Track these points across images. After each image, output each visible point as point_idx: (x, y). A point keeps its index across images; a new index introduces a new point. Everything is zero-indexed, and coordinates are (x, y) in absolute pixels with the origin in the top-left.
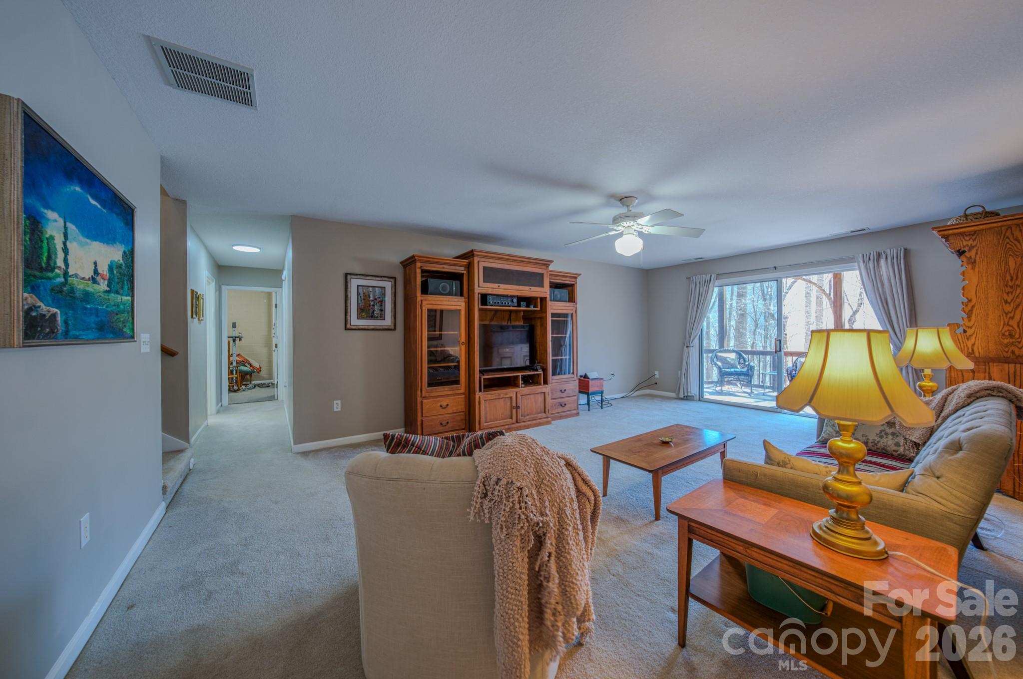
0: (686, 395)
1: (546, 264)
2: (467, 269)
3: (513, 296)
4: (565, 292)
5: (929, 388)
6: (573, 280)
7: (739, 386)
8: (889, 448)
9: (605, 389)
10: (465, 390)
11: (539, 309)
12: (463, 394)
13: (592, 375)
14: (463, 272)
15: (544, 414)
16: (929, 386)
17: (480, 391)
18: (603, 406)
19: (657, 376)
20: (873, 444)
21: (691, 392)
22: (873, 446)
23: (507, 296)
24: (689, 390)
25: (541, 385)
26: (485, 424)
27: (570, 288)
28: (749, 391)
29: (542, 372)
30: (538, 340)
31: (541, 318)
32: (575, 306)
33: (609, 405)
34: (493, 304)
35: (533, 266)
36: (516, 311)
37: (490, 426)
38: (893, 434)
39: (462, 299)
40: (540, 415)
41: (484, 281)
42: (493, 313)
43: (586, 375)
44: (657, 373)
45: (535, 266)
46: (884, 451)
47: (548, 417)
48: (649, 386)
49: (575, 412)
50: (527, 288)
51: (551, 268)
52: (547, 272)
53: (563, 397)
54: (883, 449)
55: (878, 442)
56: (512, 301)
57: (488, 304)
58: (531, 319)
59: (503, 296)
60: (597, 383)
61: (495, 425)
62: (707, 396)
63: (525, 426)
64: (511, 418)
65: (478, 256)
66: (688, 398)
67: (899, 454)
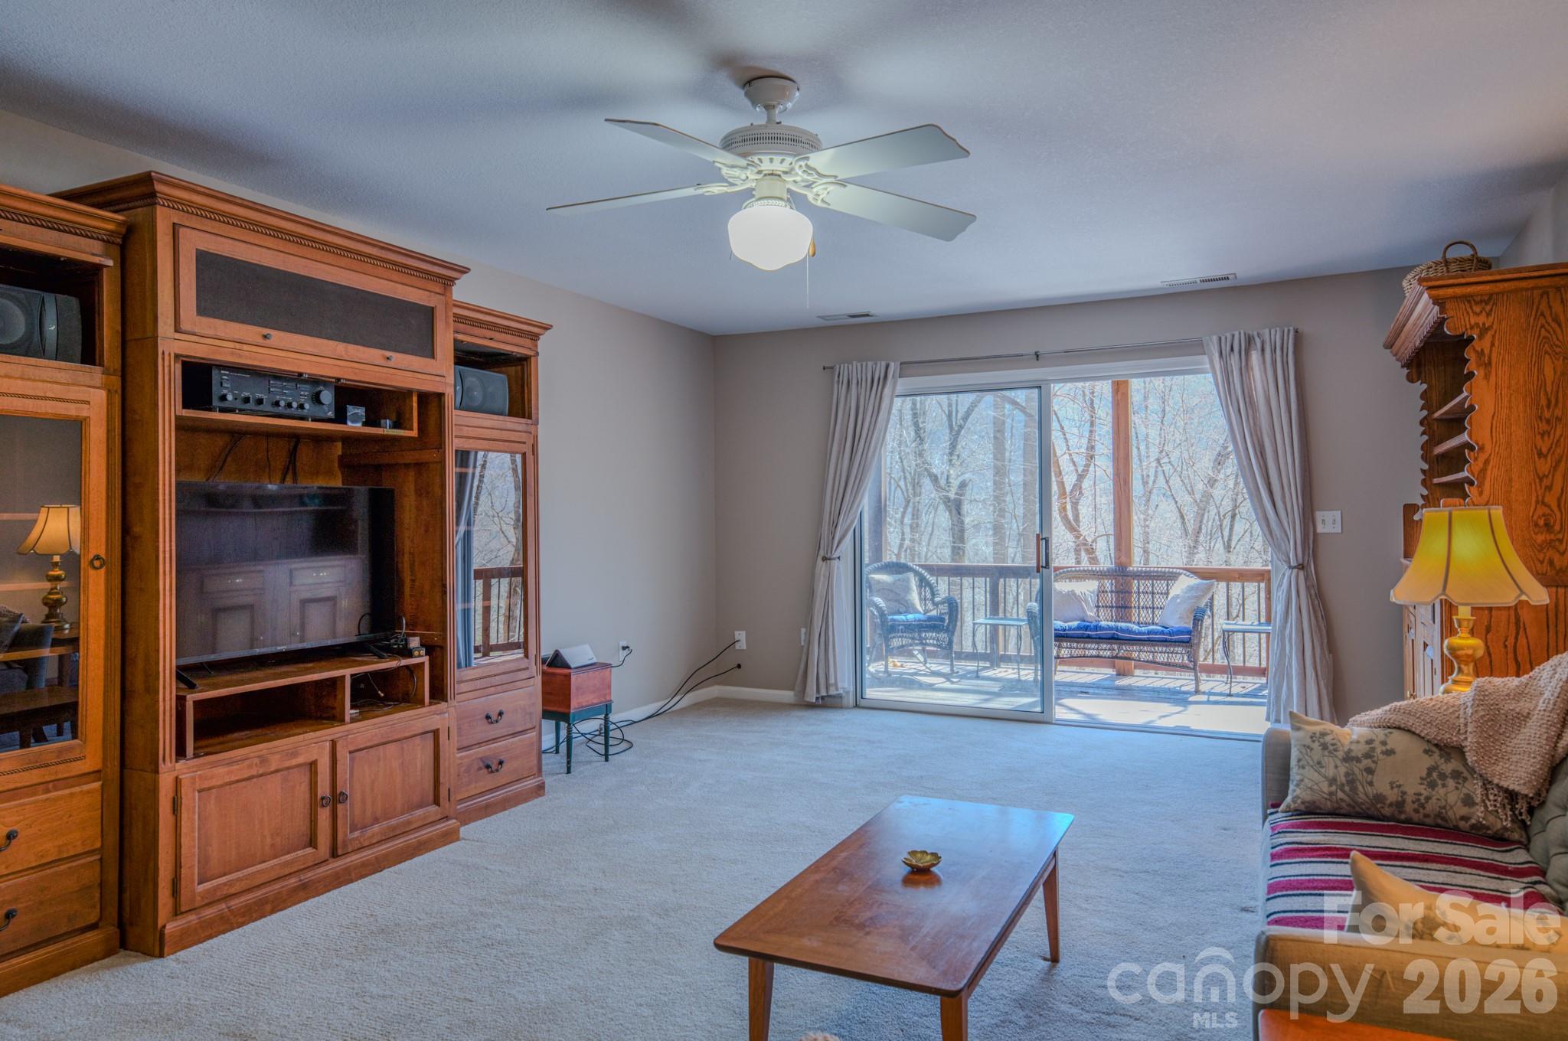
0: (823, 693)
1: (444, 275)
2: (116, 251)
3: (316, 381)
4: (496, 383)
5: (1470, 652)
6: (528, 342)
7: (921, 658)
8: (1450, 813)
9: (616, 696)
10: (104, 760)
11: (414, 433)
12: (96, 774)
13: (577, 655)
14: (96, 260)
15: (434, 808)
16: (1469, 647)
17: (181, 752)
18: (611, 750)
19: (742, 645)
20: (1416, 806)
21: (836, 684)
22: (1416, 811)
23: (298, 378)
24: (832, 681)
25: (421, 703)
26: (201, 888)
27: (512, 370)
28: (946, 669)
29: (425, 659)
30: (408, 543)
31: (419, 466)
32: (532, 429)
33: (624, 745)
34: (239, 405)
35: (395, 276)
36: (330, 438)
37: (225, 891)
38: (1456, 775)
39: (95, 374)
40: (419, 812)
41: (202, 311)
42: (221, 441)
43: (557, 655)
44: (741, 635)
45: (406, 279)
46: (1439, 821)
47: (446, 818)
48: (720, 677)
49: (531, 783)
50: (375, 354)
51: (463, 291)
52: (446, 304)
53: (495, 740)
54: (1439, 815)
55: (1428, 799)
56: (316, 399)
57: (216, 402)
58: (378, 468)
59: (278, 376)
60: (594, 676)
61: (243, 885)
62: (872, 693)
63: (364, 865)
64: (312, 842)
65: (175, 204)
66: (827, 703)
67: (1473, 826)
